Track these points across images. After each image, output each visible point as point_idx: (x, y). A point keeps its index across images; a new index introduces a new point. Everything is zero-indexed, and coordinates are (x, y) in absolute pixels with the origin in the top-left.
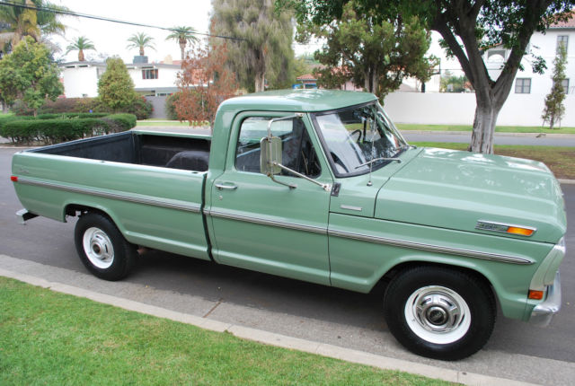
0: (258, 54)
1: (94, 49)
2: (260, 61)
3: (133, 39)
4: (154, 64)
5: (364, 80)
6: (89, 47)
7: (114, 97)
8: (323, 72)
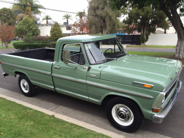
0: (104, 21)
1: (51, 19)
2: (105, 24)
3: (65, 16)
4: (70, 25)
5: (141, 30)
6: (50, 19)
7: (55, 36)
8: (126, 27)
